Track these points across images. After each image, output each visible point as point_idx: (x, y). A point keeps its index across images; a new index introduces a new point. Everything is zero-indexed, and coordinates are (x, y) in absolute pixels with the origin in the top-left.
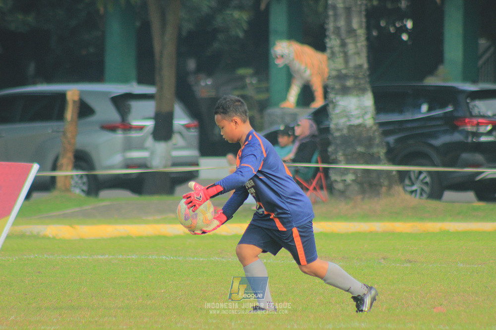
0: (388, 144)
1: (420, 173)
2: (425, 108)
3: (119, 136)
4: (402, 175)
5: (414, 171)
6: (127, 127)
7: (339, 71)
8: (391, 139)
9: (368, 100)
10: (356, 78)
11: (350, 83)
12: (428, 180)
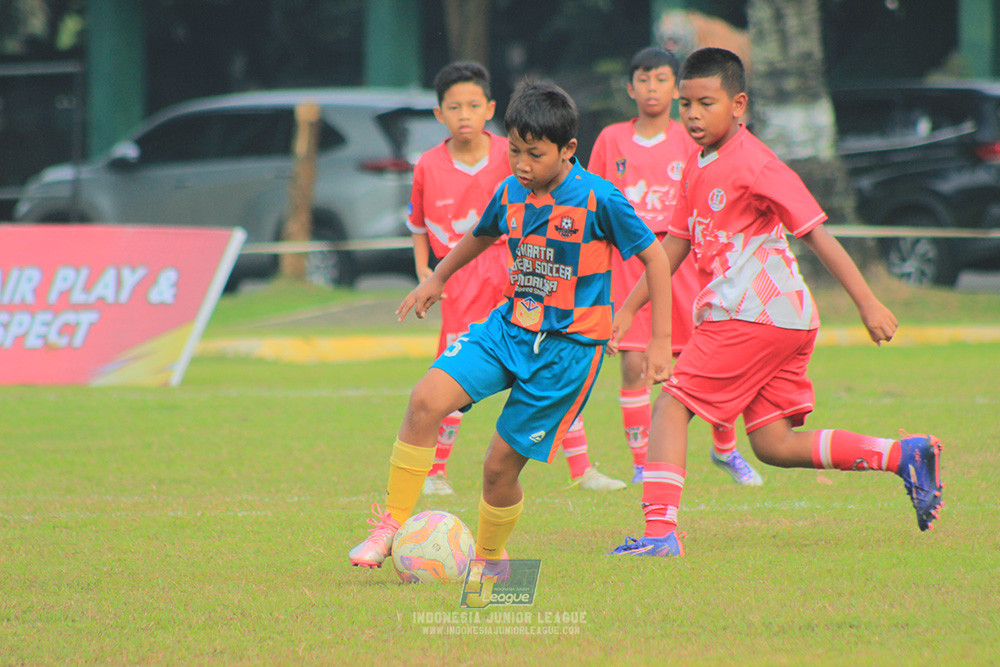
0: (859, 192)
1: (917, 241)
2: (924, 127)
3: (389, 183)
4: (886, 247)
5: (904, 239)
6: (402, 167)
7: (771, 64)
8: (866, 183)
9: (823, 115)
10: (801, 74)
11: (791, 84)
12: (932, 254)
